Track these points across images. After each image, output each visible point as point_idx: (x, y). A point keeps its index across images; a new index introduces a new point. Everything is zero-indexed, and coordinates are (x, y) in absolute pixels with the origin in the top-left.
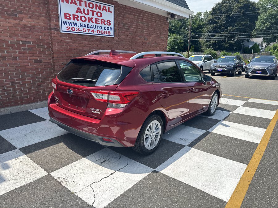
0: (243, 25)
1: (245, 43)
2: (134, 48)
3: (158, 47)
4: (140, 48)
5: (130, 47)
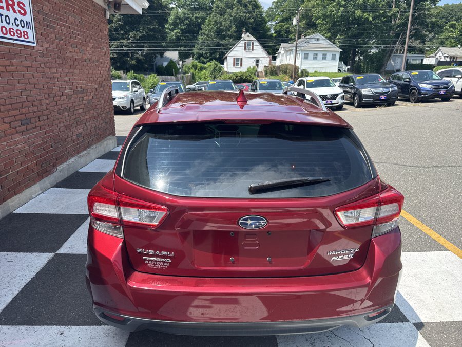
0: (151, 30)
1: (158, 58)
2: (67, 71)
3: (100, 68)
4: (77, 72)
5: (61, 70)
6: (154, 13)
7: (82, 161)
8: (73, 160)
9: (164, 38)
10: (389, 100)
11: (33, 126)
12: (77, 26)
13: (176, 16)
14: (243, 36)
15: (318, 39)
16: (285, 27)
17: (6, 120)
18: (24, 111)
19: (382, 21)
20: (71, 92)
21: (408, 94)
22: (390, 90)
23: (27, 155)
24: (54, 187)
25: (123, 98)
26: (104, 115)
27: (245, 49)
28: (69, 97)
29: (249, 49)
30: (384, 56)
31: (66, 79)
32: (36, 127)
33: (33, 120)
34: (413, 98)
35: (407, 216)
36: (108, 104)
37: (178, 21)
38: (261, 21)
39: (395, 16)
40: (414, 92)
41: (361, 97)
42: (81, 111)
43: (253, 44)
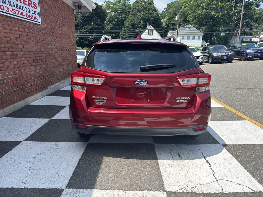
2: (55, 39)
3: (70, 39)
4: (59, 39)
5: (52, 38)
6: (99, 15)
7: (61, 85)
8: (57, 84)
9: (103, 29)
10: (229, 59)
11: (39, 63)
12: (60, 16)
13: (110, 17)
14: (147, 27)
15: (190, 28)
16: (171, 22)
17: (27, 59)
18: (35, 55)
19: (227, 18)
20: (56, 50)
21: (240, 56)
22: (230, 53)
23: (36, 78)
24: (48, 95)
25: (81, 59)
26: (72, 64)
27: (149, 34)
28: (55, 52)
29: (151, 34)
30: (228, 37)
31: (54, 43)
32: (40, 64)
33: (39, 61)
34: (243, 58)
35: (229, 108)
36: (74, 58)
37: (111, 19)
38: (157, 19)
39: (234, 14)
40: (243, 55)
41: (213, 57)
42: (61, 60)
43: (153, 31)
